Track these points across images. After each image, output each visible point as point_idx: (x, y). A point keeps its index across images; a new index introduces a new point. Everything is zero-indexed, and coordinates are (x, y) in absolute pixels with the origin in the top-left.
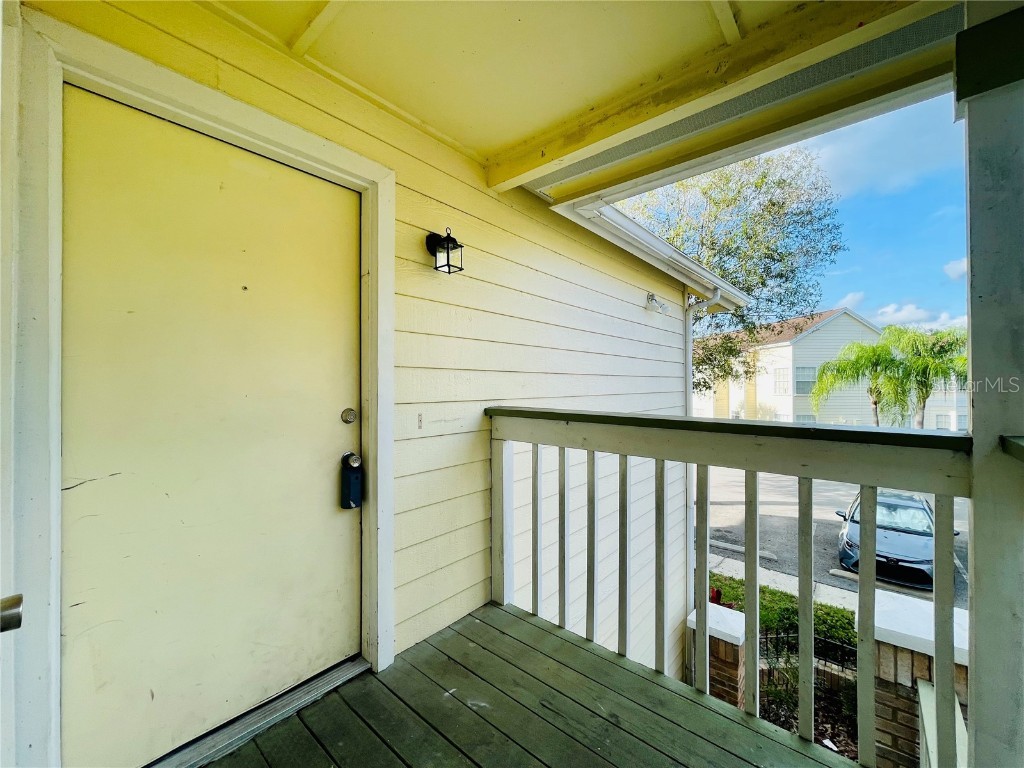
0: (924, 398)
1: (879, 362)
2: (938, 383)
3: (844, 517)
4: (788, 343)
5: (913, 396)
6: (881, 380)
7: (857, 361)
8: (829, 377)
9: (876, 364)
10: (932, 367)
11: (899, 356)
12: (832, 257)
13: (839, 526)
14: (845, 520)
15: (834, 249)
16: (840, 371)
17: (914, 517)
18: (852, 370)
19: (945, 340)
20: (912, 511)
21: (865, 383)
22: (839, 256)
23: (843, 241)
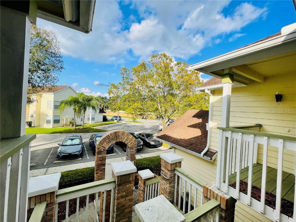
0: (85, 111)
1: (76, 102)
2: (88, 108)
3: (60, 145)
4: (52, 93)
5: (83, 111)
6: (76, 106)
7: (71, 101)
8: (63, 105)
9: (75, 102)
10: (86, 104)
11: (81, 101)
12: (60, 70)
13: (58, 147)
14: (60, 146)
15: (62, 68)
16: (66, 103)
17: (77, 141)
18: (70, 103)
19: (90, 98)
20: (76, 140)
21: (73, 107)
22: (63, 70)
23: (64, 66)
